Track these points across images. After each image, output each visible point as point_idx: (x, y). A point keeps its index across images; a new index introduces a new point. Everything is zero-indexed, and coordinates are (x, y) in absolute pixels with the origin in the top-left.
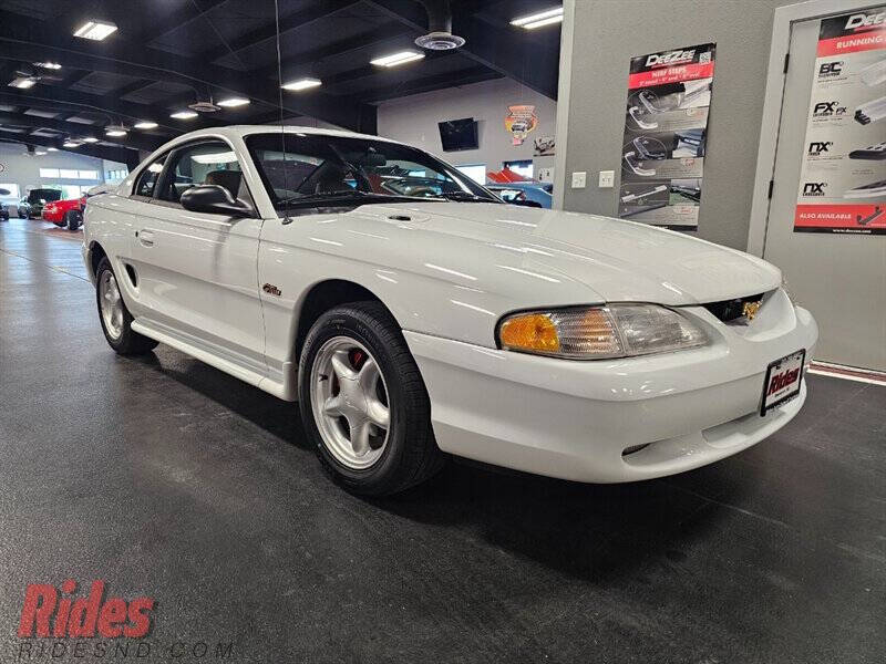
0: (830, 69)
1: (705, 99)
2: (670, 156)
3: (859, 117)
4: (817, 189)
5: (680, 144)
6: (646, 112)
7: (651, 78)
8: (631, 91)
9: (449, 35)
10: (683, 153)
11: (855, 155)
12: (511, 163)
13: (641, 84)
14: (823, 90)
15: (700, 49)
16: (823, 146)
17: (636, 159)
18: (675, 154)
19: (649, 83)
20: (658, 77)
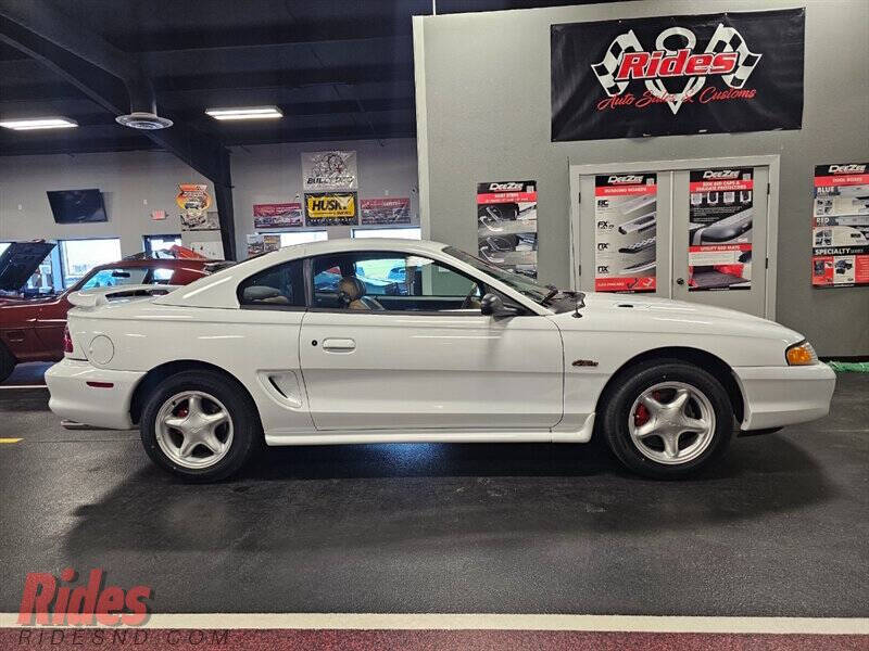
0: (602, 203)
1: (533, 214)
2: (514, 250)
3: (621, 230)
4: (605, 269)
5: (521, 242)
6: (493, 220)
7: (494, 198)
8: (479, 206)
9: (155, 116)
10: (522, 248)
11: (622, 251)
12: (152, 237)
13: (487, 202)
14: (601, 215)
15: (526, 184)
16: (605, 246)
17: (489, 251)
18: (518, 248)
19: (493, 201)
20: (498, 199)
